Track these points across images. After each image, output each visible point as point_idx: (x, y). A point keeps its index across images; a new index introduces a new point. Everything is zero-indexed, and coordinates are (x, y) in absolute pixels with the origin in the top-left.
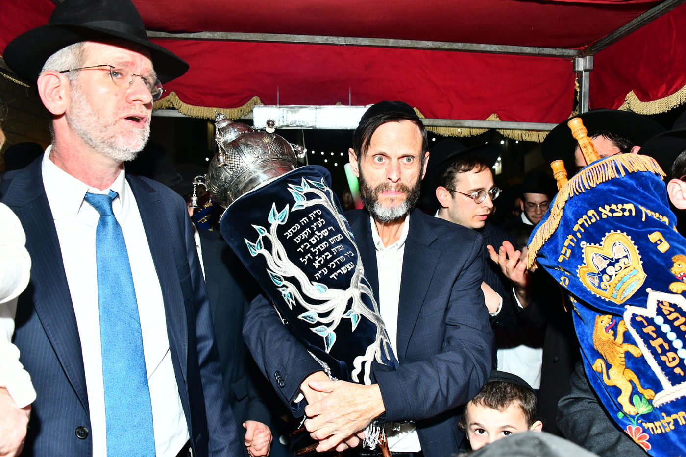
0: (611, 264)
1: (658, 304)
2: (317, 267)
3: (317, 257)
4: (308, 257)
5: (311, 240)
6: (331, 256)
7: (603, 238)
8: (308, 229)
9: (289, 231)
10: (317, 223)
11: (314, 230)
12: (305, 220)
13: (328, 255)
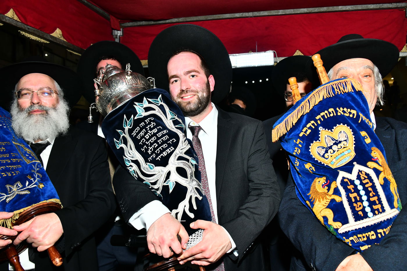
0: (336, 144)
1: (358, 173)
2: (150, 153)
3: (149, 147)
4: (145, 147)
5: (145, 137)
6: (157, 145)
7: (334, 127)
8: (144, 130)
9: (134, 132)
10: (150, 125)
11: (148, 130)
12: (143, 124)
13: (155, 145)
